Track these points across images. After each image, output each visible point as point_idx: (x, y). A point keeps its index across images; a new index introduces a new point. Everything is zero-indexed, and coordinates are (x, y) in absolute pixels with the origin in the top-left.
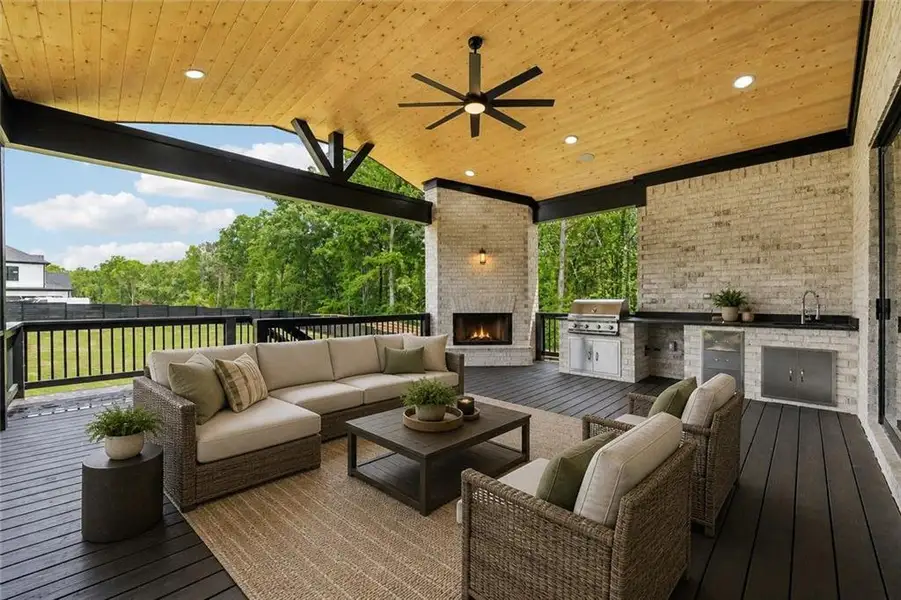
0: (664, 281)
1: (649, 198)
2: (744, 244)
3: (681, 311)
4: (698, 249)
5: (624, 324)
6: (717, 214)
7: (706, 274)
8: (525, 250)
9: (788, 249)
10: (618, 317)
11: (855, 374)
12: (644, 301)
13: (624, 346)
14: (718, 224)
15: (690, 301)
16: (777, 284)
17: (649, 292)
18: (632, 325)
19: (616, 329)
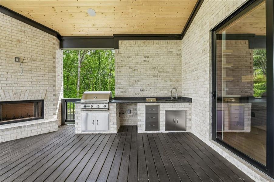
0: (126, 83)
1: (120, 46)
2: (153, 69)
3: (133, 96)
4: (139, 70)
5: (111, 104)
6: (145, 57)
7: (141, 81)
8: (54, 62)
9: (166, 73)
10: (108, 101)
11: (191, 118)
12: (118, 93)
13: (111, 115)
14: (145, 61)
15: (136, 92)
16: (163, 85)
17: (120, 88)
18: (115, 104)
19: (107, 107)
